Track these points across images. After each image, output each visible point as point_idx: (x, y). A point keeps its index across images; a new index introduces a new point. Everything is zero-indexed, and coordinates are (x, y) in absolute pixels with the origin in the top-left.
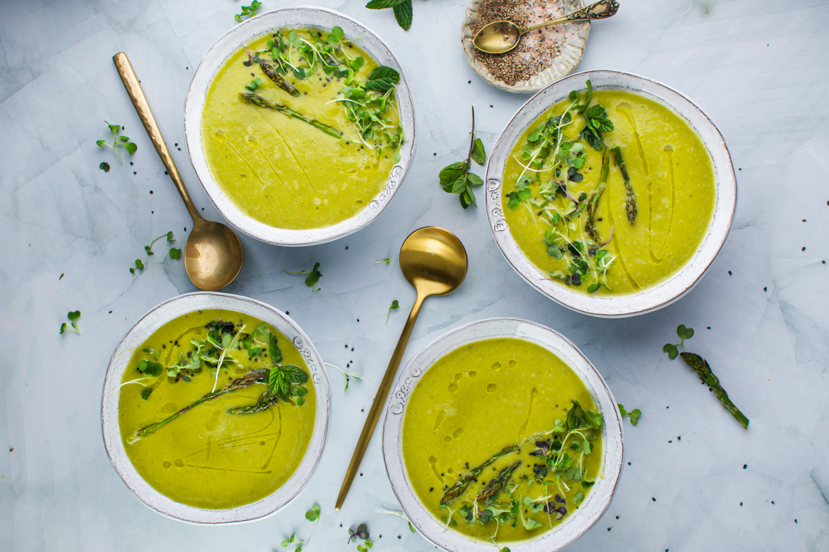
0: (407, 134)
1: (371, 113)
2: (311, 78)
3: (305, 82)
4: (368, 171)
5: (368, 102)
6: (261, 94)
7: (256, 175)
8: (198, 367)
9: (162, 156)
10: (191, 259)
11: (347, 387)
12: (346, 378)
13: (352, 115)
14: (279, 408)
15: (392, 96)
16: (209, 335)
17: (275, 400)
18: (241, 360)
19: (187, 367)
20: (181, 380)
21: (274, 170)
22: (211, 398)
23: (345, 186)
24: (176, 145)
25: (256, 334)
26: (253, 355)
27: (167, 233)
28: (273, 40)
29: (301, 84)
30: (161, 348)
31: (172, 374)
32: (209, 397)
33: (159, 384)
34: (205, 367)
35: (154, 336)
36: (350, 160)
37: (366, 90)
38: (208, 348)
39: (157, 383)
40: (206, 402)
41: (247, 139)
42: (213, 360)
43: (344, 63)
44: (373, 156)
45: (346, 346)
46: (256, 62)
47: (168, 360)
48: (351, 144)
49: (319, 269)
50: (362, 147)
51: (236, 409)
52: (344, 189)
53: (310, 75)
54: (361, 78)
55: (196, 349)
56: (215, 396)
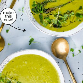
4: (10, 71)
7: (45, 72)
8: (65, 15)
9: (75, 79)
10: (67, 48)
11: (23, 8)
14: (41, 1)
16: (61, 24)
17: (42, 4)
19: (68, 15)
20: (70, 11)
21: (39, 73)
22: (61, 5)
24: (70, 82)
25: (47, 24)
27: (74, 56)
30: (76, 21)
31: (73, 13)
32: (62, 6)
33: (77, 10)
34: (63, 15)
35: (78, 25)
36: (15, 75)
38: (62, 20)
39: (77, 11)
40: (63, 4)
42: (60, 16)
44: (8, 76)
45: (23, 20)
47: (74, 17)
48: (14, 79)
49: (29, 43)
50: (11, 78)
51: (54, 2)
52: (18, 66)
55: (65, 20)
56: (60, 6)
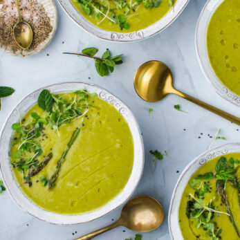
0: (81, 87)
1: (66, 109)
2: (42, 146)
3: (44, 150)
4: (101, 113)
5: (59, 111)
6: (50, 177)
7: (99, 183)
8: (213, 224)
10: (142, 228)
11: (223, 138)
12: (218, 139)
13: (67, 121)
15: (57, 96)
16: (194, 216)
17: (236, 178)
18: (210, 197)
19: (213, 231)
20: (221, 235)
21: (96, 171)
23: (109, 128)
24: (73, 234)
25: (195, 188)
26: (208, 190)
28: (16, 168)
29: (45, 151)
32: (231, 219)
34: (213, 220)
36: (93, 124)
37: (51, 112)
38: (202, 218)
40: (235, 220)
41: (76, 187)
42: (210, 215)
43: (34, 124)
44: (92, 110)
45: (199, 137)
46: (30, 179)
48: (85, 123)
49: (153, 151)
50: (86, 116)
52: (111, 129)
53: (40, 146)
54: (44, 115)
55: (202, 225)
56: (231, 214)
